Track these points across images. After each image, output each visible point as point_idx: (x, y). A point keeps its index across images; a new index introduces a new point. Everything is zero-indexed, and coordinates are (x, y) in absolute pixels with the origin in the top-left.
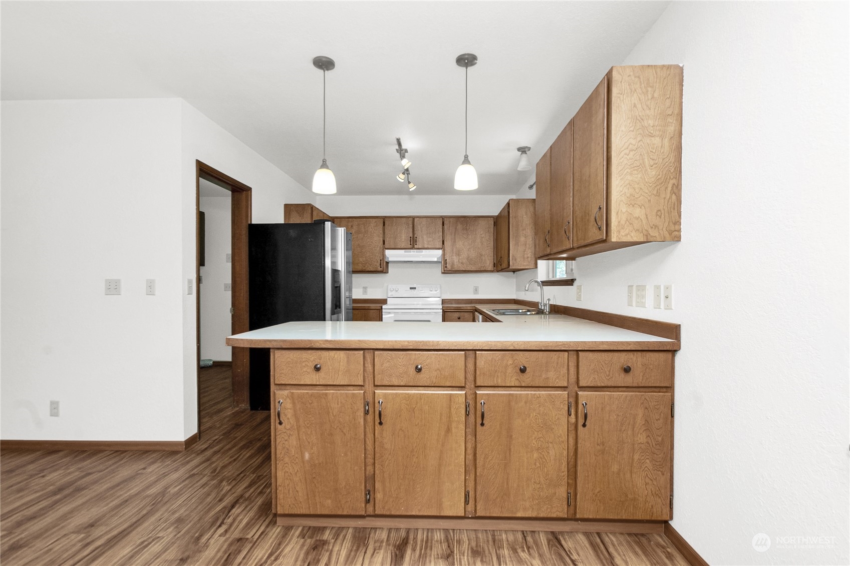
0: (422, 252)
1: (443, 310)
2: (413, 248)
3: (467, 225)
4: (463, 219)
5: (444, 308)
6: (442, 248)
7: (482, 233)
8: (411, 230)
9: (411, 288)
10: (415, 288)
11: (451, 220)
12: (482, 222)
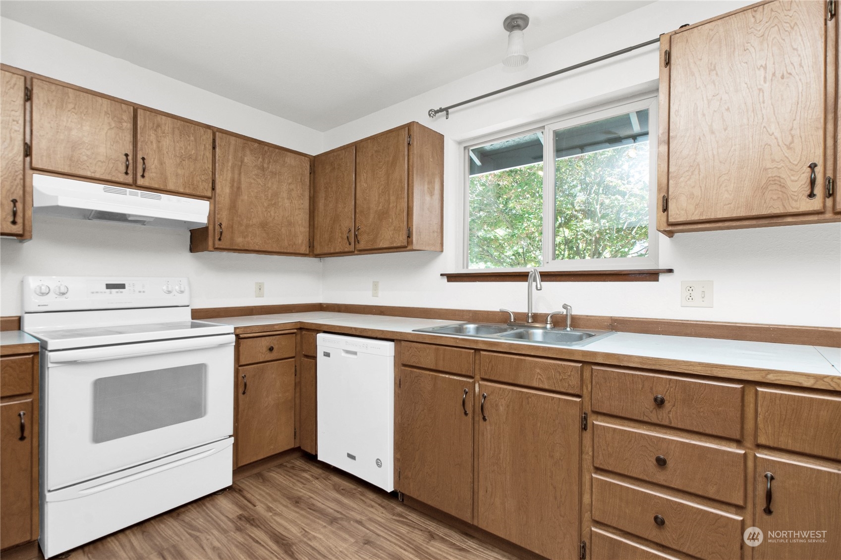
0: (159, 199)
1: (237, 336)
2: (134, 185)
3: (264, 160)
4: (256, 145)
5: (238, 332)
6: (208, 198)
7: (290, 181)
8: (129, 137)
9: (109, 286)
10: (122, 286)
11: (233, 139)
12: (290, 160)
